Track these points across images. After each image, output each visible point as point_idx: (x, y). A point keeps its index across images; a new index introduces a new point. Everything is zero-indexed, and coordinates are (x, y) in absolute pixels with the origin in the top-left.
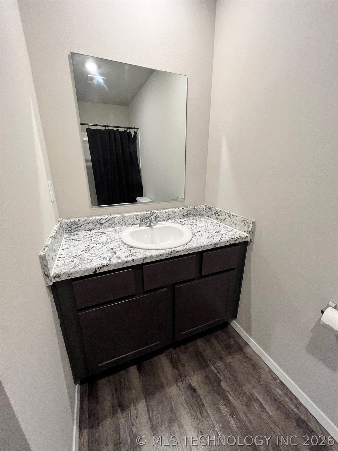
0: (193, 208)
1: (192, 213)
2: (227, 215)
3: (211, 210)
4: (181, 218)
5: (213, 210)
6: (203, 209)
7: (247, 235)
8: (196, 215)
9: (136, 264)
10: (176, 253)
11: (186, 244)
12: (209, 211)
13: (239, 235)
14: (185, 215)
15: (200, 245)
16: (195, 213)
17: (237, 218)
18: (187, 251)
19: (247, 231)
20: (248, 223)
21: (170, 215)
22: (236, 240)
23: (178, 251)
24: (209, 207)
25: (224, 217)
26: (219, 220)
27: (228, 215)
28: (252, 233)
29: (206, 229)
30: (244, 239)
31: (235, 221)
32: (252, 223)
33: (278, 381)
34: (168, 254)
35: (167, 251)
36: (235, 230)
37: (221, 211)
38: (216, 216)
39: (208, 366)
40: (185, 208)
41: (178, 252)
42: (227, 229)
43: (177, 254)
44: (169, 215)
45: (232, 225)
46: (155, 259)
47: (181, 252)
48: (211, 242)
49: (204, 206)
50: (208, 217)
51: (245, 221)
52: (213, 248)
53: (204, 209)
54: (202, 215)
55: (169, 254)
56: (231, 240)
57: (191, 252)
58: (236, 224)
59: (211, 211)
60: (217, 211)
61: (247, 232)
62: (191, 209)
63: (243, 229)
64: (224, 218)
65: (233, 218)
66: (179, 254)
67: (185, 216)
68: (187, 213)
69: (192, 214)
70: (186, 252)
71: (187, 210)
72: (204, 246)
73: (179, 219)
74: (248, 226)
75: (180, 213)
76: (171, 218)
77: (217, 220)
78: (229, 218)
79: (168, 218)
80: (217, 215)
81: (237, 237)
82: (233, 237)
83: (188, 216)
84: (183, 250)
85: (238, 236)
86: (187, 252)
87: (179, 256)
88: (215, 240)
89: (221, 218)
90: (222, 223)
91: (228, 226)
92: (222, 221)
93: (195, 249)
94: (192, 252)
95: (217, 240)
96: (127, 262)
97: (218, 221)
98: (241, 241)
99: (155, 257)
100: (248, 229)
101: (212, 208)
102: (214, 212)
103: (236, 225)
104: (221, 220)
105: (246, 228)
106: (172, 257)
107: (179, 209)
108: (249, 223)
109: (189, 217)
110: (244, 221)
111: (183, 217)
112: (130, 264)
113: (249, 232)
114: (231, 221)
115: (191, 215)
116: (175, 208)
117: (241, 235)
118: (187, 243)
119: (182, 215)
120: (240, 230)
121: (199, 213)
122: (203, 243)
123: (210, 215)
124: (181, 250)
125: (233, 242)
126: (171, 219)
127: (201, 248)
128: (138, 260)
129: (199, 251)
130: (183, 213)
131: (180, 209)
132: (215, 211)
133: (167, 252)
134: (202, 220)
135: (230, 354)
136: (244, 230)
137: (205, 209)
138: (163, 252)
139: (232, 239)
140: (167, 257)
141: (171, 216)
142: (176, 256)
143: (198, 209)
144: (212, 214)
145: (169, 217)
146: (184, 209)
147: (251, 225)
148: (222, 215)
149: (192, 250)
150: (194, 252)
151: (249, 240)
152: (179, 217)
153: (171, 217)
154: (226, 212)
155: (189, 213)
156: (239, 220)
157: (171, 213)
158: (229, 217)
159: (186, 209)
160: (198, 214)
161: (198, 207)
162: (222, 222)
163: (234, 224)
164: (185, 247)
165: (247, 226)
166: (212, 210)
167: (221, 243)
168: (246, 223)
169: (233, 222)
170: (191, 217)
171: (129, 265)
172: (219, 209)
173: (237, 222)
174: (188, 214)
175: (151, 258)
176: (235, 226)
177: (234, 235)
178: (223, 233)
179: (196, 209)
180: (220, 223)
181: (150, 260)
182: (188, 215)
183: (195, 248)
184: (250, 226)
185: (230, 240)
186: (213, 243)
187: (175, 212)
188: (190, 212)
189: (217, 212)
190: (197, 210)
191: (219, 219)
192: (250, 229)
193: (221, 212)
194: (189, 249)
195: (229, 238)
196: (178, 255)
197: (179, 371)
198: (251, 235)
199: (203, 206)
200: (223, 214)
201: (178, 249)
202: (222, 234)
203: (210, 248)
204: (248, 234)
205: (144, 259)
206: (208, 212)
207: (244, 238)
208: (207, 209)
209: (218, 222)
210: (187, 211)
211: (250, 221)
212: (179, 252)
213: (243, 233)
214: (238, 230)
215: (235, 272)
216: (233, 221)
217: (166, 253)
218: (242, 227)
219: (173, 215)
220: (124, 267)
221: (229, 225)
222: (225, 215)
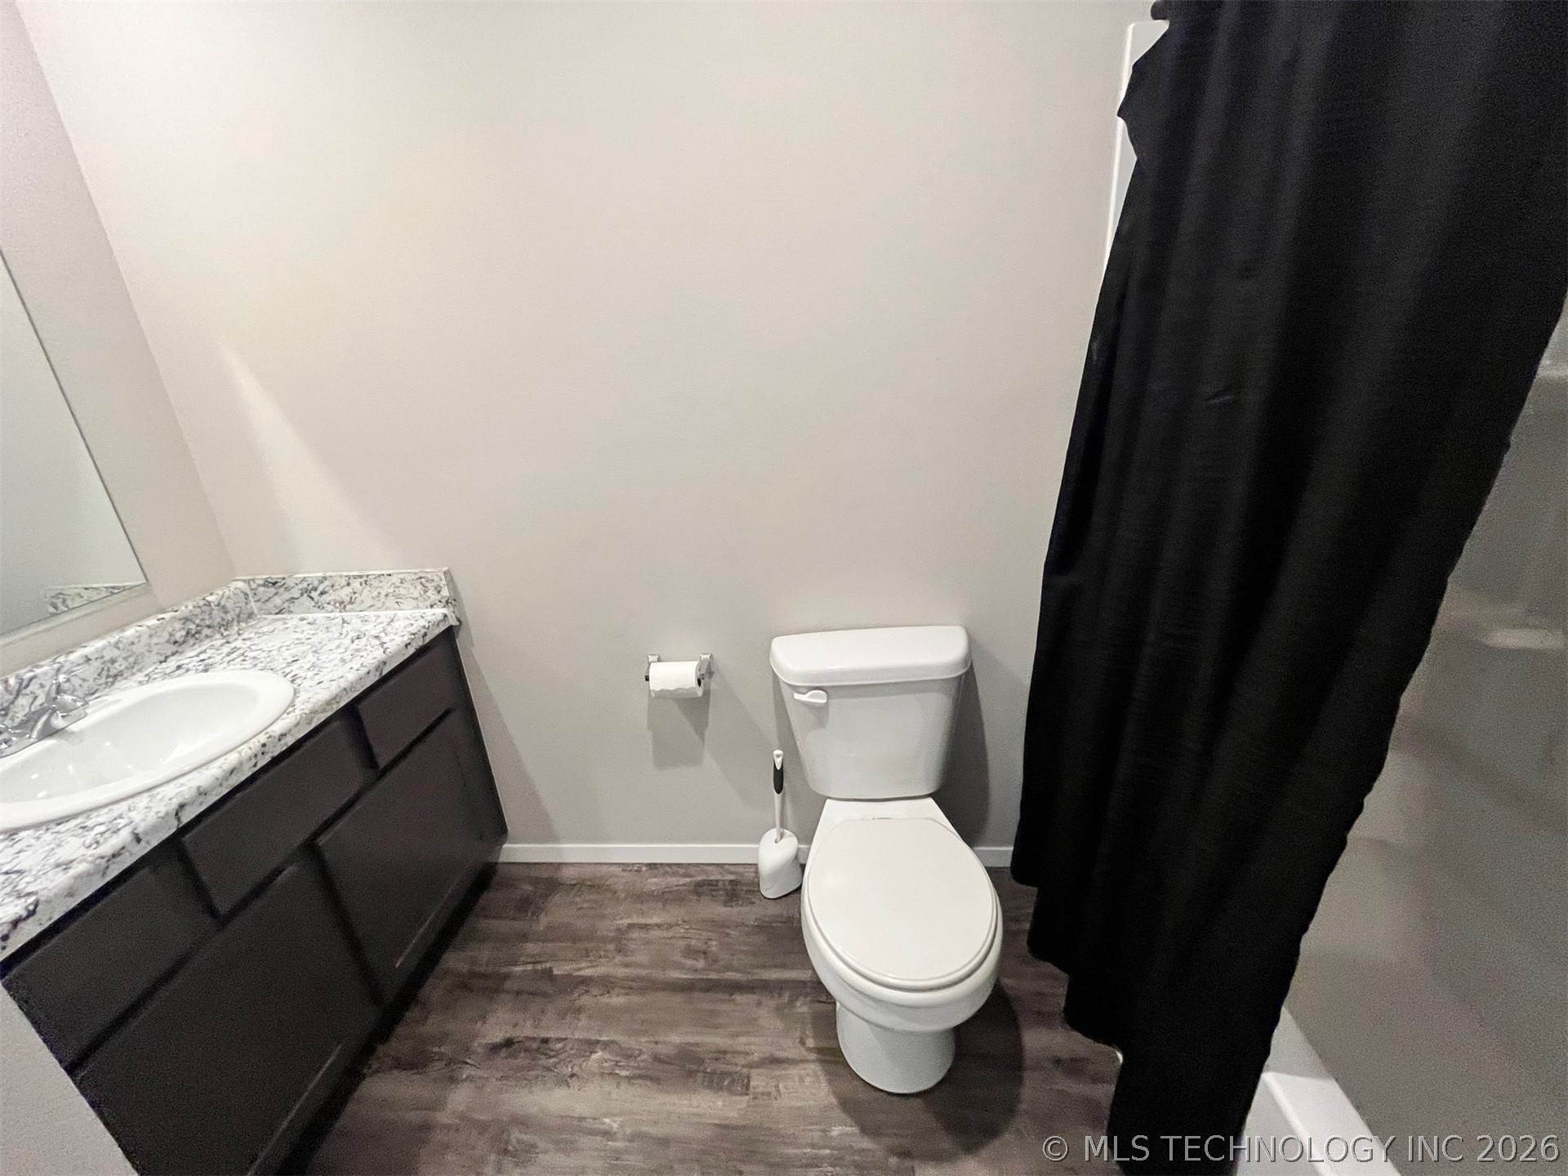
0: (201, 603)
1: (208, 622)
2: (356, 584)
3: (282, 586)
4: (168, 654)
5: (292, 585)
6: (242, 596)
7: (445, 611)
8: (227, 625)
9: (155, 843)
10: (280, 743)
11: (292, 704)
12: (276, 594)
13: (423, 620)
14: (181, 640)
15: (339, 686)
16: (219, 620)
17: (395, 579)
18: (312, 721)
19: (440, 601)
20: (433, 580)
21: (113, 661)
22: (425, 635)
23: (284, 732)
24: (269, 580)
25: (348, 590)
26: (330, 607)
27: (361, 580)
28: (455, 600)
29: (310, 646)
30: (441, 624)
31: (391, 590)
32: (443, 577)
33: (644, 869)
34: (256, 756)
35: (246, 751)
36: (400, 614)
37: (325, 578)
38: (312, 599)
39: (506, 977)
40: (167, 616)
41: (283, 735)
42: (379, 620)
43: (283, 742)
44: (109, 665)
45: (387, 604)
46: (216, 795)
47: (292, 732)
48: (365, 666)
49: (241, 585)
50: (276, 614)
51: (421, 578)
52: (377, 679)
53: (246, 594)
54: (251, 615)
55: (260, 756)
56: (413, 639)
57: (323, 720)
58: (398, 596)
59: (282, 589)
60: (308, 585)
61: (439, 604)
62: (198, 611)
63: (426, 600)
64: (347, 595)
65: (380, 585)
66: (290, 741)
67: (184, 642)
68: (184, 628)
69: (209, 627)
70: (307, 724)
71: (180, 620)
72: (352, 687)
73: (161, 662)
74: (435, 589)
75: (154, 640)
76: (121, 671)
77: (324, 610)
78: (368, 588)
79: (108, 676)
80: (314, 594)
81: (424, 627)
82: (413, 629)
83: (196, 639)
84: (296, 722)
85: (422, 623)
86: (310, 724)
87: (292, 745)
88: (371, 656)
89: (338, 599)
90: (346, 611)
91: (374, 611)
92: (345, 606)
93: (331, 704)
94: (323, 717)
95: (379, 655)
96: (114, 856)
97: (327, 611)
98: (438, 631)
99: (214, 788)
100: (439, 597)
101: (284, 579)
102: (301, 590)
103: (399, 600)
104: (337, 605)
105: (432, 596)
106: (270, 759)
107: (145, 628)
108: (436, 578)
109: (201, 641)
110: (420, 580)
111: (174, 648)
112: (131, 854)
113: (447, 602)
114: (375, 593)
115: (206, 631)
116: (122, 627)
117: (429, 619)
118: (293, 701)
119: (168, 641)
120: (417, 607)
121: (232, 613)
122: (343, 680)
123: (286, 605)
124: (290, 725)
125: (420, 643)
126: (122, 675)
127: (344, 692)
128: (155, 828)
129: (342, 704)
130: (171, 635)
131: (148, 627)
132: (300, 586)
133: (250, 753)
134: (265, 629)
135: (539, 910)
136: (428, 603)
137: (249, 592)
138: (232, 759)
139: (414, 634)
140: (255, 765)
141: (116, 665)
142: (284, 749)
143: (223, 603)
144: (293, 598)
145: (113, 672)
146: (163, 619)
147: (444, 582)
148: (337, 587)
149: (324, 711)
150: (329, 714)
151: (454, 623)
152: (157, 653)
153: (121, 668)
154: (346, 576)
155: (193, 626)
156: (401, 583)
157: (116, 653)
158: (366, 584)
159: (175, 617)
160: (233, 620)
161: (221, 593)
162: (347, 608)
163: (391, 600)
164: (298, 712)
165: (433, 588)
166: (286, 586)
167: (392, 657)
168: (427, 584)
169: (387, 595)
170: (207, 637)
171: (127, 861)
172: (312, 575)
173: (397, 590)
174: (193, 632)
175: (202, 798)
176: (397, 602)
177: (412, 625)
178: (375, 633)
179: (219, 605)
180: (337, 614)
181: (201, 804)
182: (193, 635)
183: (329, 703)
184: (442, 585)
185: (409, 641)
186: (372, 667)
187: (133, 643)
188: (197, 621)
189: (311, 586)
190: (224, 607)
191: (328, 604)
192: (445, 592)
193: (326, 583)
194: (314, 712)
195: (403, 636)
196: (286, 744)
197: (441, 1058)
198: (454, 606)
199: (238, 586)
200: (337, 584)
201: (277, 729)
202: (377, 637)
203: (368, 684)
204: (444, 607)
205: (177, 814)
206: (270, 598)
207: (441, 621)
208: (261, 589)
209: (332, 615)
210: (184, 624)
211: (435, 572)
212: (288, 735)
213: (429, 611)
214: (411, 609)
215: (455, 719)
216: (383, 593)
217: (247, 757)
218: (420, 599)
219: (126, 659)
220: (108, 878)
221: (376, 607)
222: (348, 584)
